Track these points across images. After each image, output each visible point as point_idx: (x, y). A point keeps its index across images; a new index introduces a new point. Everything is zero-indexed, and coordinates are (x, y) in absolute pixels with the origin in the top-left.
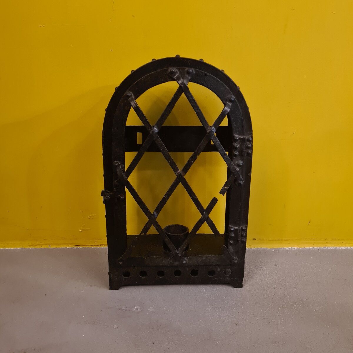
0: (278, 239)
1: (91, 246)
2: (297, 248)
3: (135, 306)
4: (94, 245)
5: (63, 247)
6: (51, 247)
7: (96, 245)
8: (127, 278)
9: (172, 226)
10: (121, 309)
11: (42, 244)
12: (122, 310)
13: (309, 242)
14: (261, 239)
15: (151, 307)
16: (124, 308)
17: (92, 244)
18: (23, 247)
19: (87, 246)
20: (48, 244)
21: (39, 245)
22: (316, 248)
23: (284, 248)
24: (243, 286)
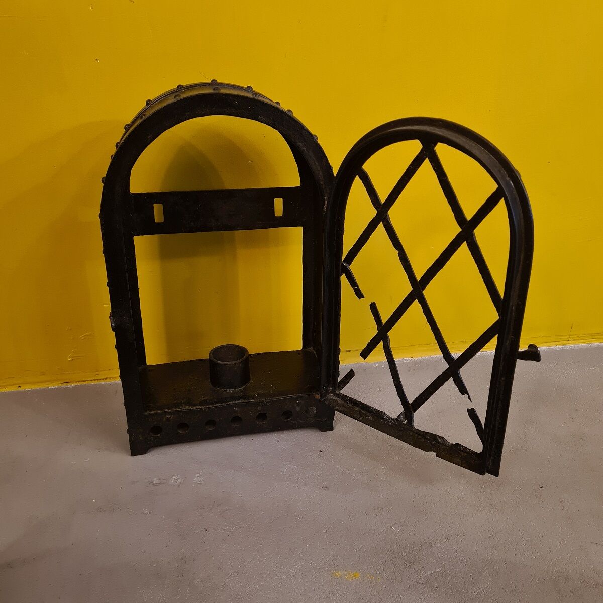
1: (90, 382)
2: (410, 359)
3: (173, 476)
4: (95, 380)
5: (42, 387)
6: (22, 389)
7: (98, 380)
8: (157, 435)
9: (222, 347)
10: (151, 483)
12: (153, 484)
14: (357, 350)
15: (197, 475)
16: (155, 481)
17: (92, 379)
19: (83, 381)
20: (17, 384)
24: (334, 428)
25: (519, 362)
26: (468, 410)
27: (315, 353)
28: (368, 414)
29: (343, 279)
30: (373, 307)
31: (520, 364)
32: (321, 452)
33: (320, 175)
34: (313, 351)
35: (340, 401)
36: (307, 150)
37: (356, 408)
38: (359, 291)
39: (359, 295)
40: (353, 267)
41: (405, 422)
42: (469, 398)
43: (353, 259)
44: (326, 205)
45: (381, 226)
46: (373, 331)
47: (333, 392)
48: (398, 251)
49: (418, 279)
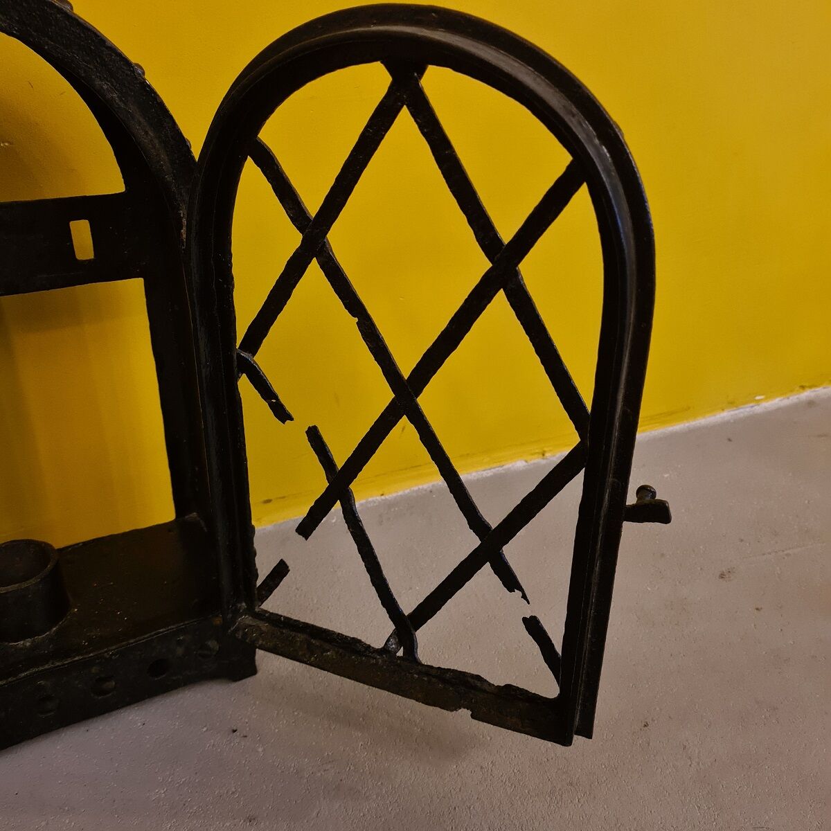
13: (407, 477)
14: (284, 497)
22: (425, 487)
24: (258, 668)
25: (628, 527)
26: (525, 620)
27: (203, 523)
28: (327, 646)
29: (244, 385)
30: (314, 435)
31: (630, 530)
32: (234, 731)
33: (162, 159)
34: (198, 519)
35: (264, 626)
36: (121, 100)
37: (301, 637)
38: (282, 406)
39: (282, 414)
40: (263, 359)
41: (400, 653)
42: (524, 597)
43: (261, 342)
44: (184, 228)
45: (314, 269)
46: (319, 484)
47: (250, 610)
48: (356, 319)
49: (406, 374)
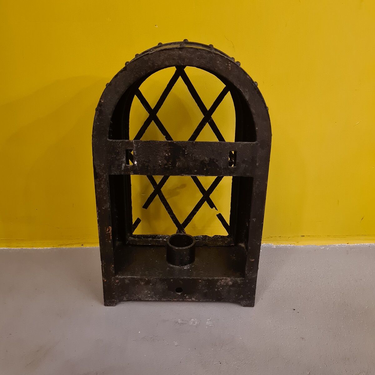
0: (328, 236)
2: (347, 245)
6: (84, 246)
10: (177, 322)
11: (73, 243)
12: (179, 323)
13: (359, 239)
14: (309, 236)
16: (180, 321)
18: (53, 247)
20: (81, 243)
21: (70, 244)
22: (367, 244)
23: (333, 245)
42: (216, 209)
